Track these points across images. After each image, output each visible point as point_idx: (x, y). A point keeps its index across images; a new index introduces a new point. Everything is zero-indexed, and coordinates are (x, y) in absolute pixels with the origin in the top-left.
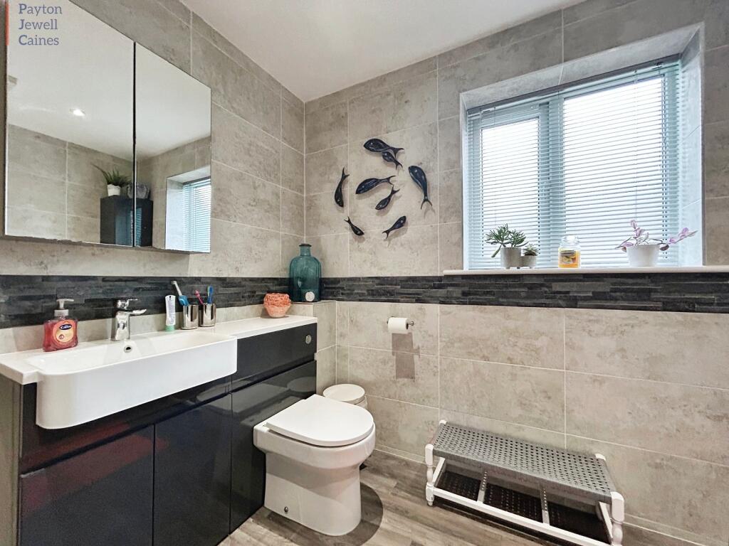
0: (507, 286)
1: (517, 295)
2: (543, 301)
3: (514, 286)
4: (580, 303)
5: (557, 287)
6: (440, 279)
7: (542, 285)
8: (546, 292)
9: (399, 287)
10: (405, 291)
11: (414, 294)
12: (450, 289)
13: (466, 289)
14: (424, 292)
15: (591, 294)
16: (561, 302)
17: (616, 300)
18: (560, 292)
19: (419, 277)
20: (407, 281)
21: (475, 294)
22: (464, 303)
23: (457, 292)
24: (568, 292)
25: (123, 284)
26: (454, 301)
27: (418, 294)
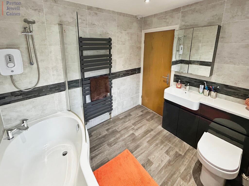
25: (192, 79)
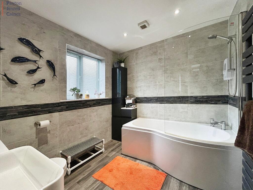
0: (78, 104)
1: (80, 106)
2: (85, 107)
3: (79, 104)
4: (92, 106)
5: (88, 103)
6: (58, 103)
7: (85, 103)
8: (86, 105)
9: (40, 108)
10: (43, 109)
11: (48, 110)
12: (62, 106)
13: (67, 106)
14: (52, 109)
15: (93, 104)
16: (89, 106)
17: (96, 104)
18: (88, 104)
19: (50, 103)
20: (44, 105)
21: (70, 107)
22: (67, 110)
23: (64, 107)
24: (89, 104)
26: (64, 110)
27: (49, 110)
